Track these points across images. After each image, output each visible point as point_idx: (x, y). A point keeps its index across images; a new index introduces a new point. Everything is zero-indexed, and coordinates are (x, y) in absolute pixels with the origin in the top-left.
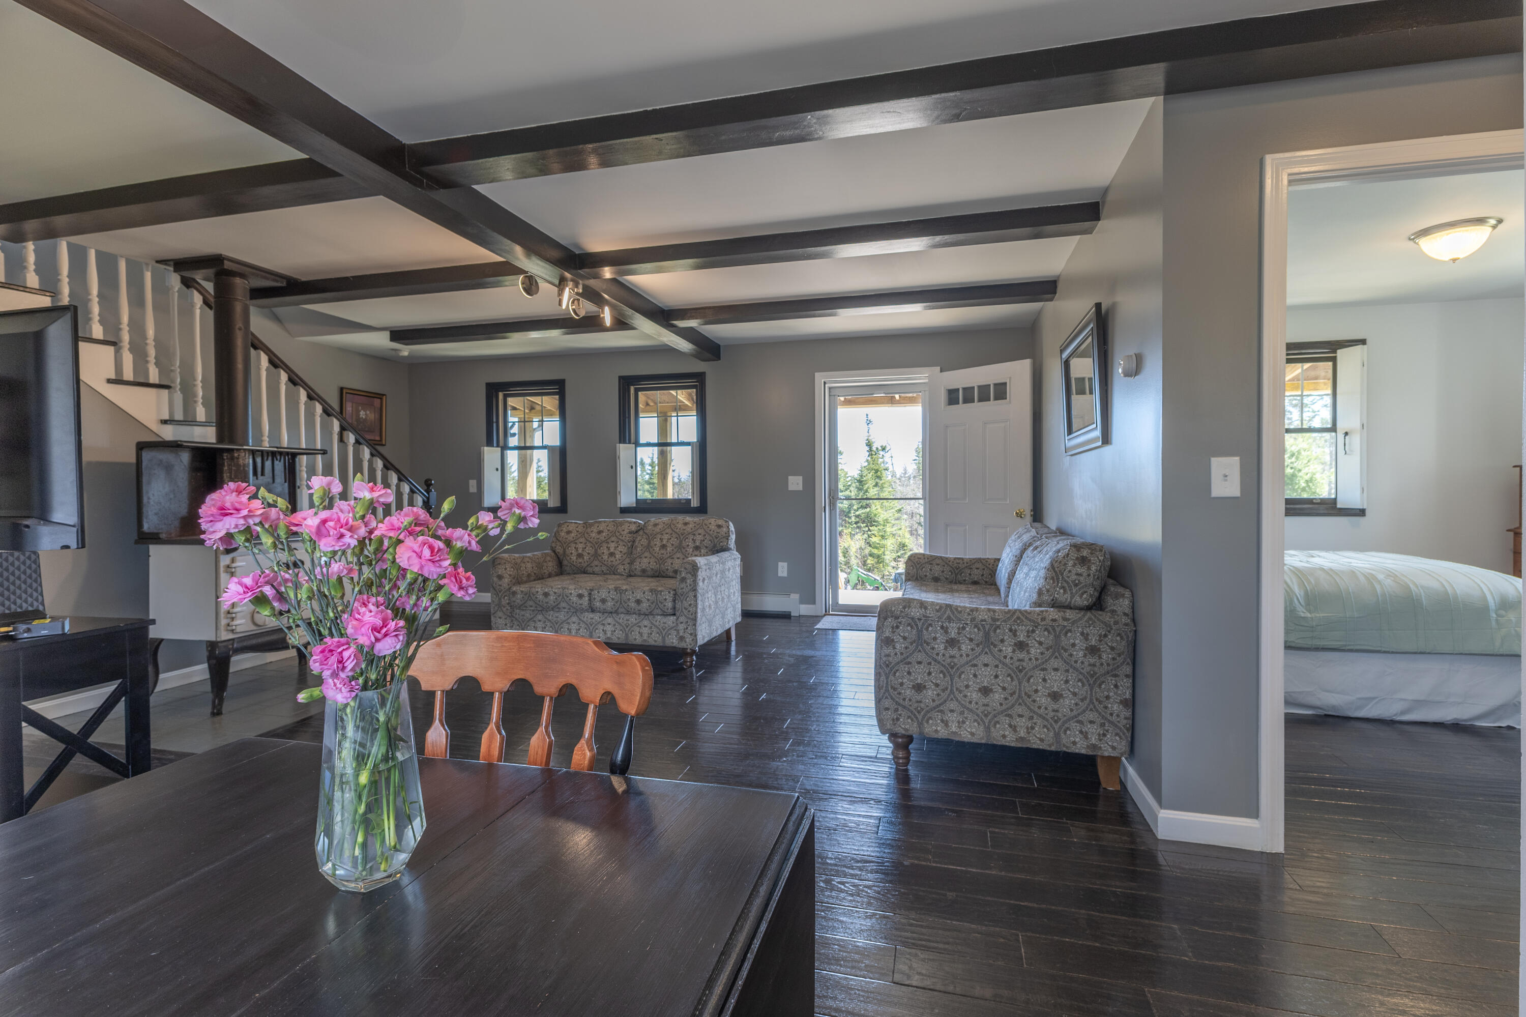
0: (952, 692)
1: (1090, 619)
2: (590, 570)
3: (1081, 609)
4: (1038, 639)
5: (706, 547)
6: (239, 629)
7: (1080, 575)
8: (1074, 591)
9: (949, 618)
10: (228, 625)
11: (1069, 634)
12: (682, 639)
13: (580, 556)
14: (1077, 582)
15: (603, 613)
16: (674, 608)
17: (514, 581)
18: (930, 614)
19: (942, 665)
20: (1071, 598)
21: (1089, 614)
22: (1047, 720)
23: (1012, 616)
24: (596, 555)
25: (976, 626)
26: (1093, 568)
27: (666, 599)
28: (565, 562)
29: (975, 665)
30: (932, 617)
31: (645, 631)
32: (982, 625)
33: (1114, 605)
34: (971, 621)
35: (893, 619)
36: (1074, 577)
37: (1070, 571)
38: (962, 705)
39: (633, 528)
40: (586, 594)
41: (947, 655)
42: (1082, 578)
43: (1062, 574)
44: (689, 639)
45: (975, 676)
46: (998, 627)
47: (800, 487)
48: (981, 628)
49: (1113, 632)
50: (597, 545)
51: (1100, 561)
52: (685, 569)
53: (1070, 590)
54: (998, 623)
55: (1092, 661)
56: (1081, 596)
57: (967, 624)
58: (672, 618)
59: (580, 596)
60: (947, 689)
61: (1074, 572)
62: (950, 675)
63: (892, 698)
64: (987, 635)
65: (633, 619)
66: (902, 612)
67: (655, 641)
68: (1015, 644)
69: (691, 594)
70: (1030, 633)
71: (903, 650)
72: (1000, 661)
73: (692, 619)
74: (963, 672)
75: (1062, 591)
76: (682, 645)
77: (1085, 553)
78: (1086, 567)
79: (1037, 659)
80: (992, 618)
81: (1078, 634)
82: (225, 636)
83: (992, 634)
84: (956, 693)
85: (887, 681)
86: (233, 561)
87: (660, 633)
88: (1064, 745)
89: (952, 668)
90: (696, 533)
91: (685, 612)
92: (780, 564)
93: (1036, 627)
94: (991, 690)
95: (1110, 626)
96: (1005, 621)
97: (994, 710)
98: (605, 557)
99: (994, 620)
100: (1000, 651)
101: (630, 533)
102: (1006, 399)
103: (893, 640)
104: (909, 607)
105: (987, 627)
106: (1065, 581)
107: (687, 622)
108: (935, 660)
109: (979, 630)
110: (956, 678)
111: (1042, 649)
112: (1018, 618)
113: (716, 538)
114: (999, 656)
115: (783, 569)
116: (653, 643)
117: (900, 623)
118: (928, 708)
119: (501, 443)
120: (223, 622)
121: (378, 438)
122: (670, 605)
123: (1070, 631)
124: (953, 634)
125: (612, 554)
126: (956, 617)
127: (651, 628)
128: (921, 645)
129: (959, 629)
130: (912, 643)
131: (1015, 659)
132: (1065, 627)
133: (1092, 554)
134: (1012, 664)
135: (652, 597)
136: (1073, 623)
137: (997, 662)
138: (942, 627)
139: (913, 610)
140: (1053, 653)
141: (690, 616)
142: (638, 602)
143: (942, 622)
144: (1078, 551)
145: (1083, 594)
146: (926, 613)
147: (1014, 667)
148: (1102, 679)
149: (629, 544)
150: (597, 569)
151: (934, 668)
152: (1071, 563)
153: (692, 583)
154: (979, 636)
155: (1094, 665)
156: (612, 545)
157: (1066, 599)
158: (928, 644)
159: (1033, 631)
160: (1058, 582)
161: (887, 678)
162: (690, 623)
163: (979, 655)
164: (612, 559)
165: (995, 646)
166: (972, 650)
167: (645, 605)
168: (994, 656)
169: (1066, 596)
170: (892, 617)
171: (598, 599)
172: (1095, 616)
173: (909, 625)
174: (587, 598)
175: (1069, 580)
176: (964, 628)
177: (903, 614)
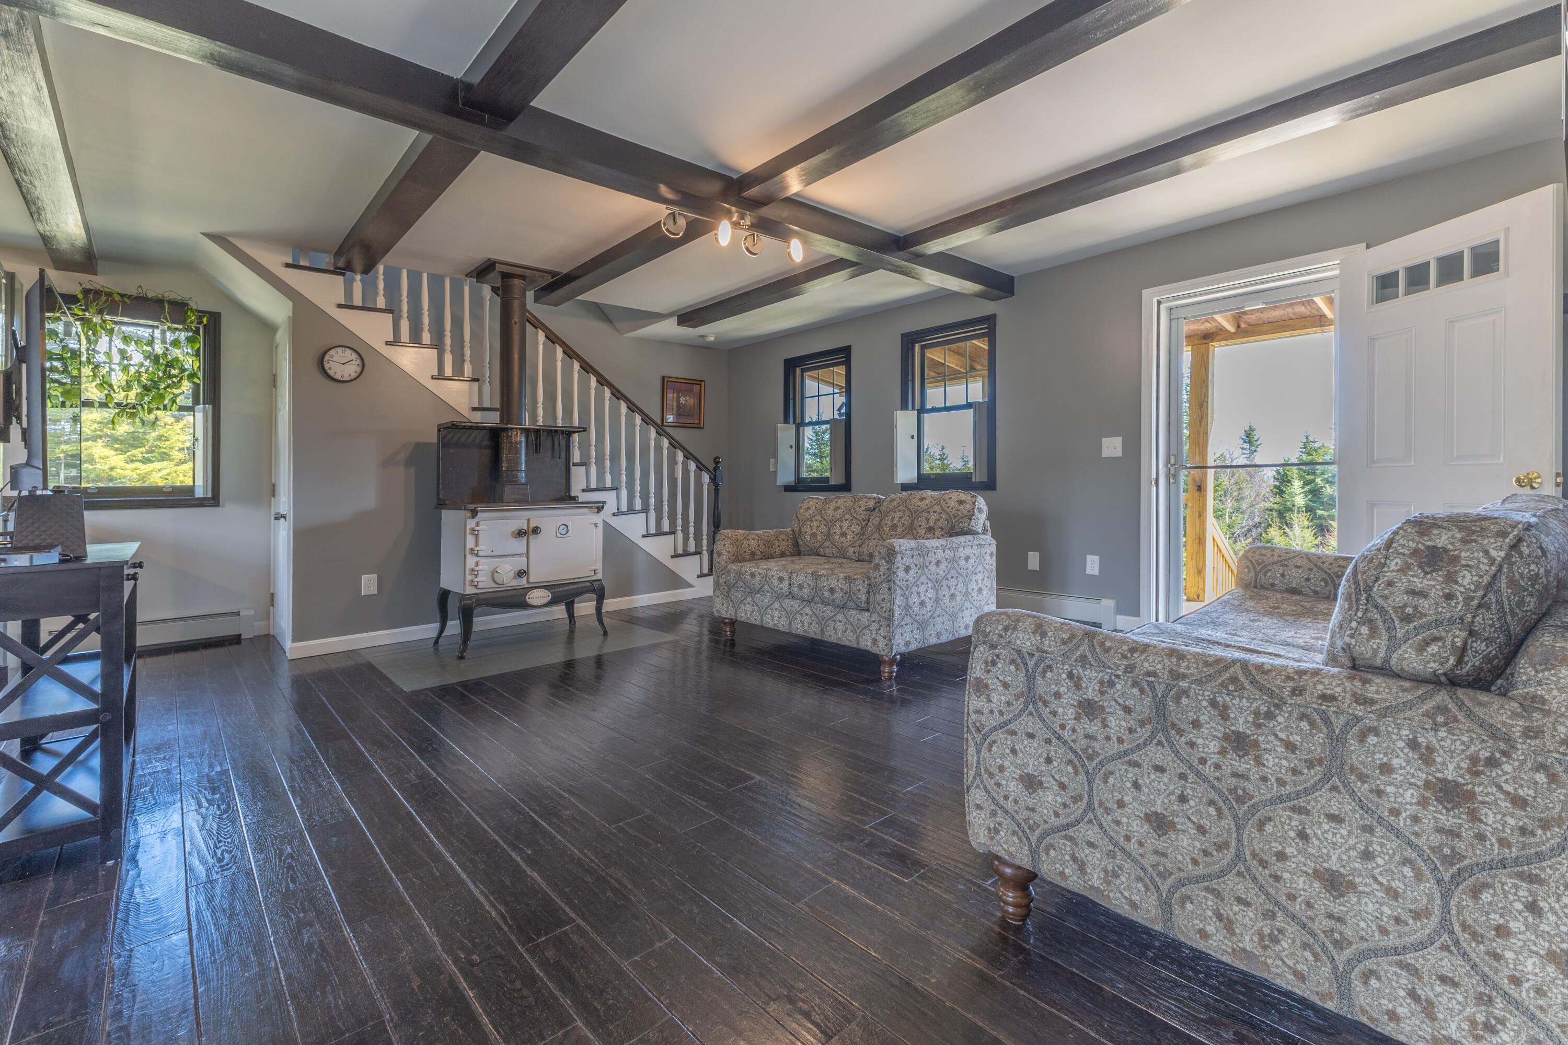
0: (1090, 806)
1: (1441, 709)
2: (821, 551)
3: (1418, 680)
4: (1282, 736)
5: (942, 529)
6: (480, 585)
7: (1423, 594)
8: (1400, 633)
9: (1083, 660)
10: (472, 581)
11: (1372, 740)
12: (875, 641)
13: (813, 535)
14: (1409, 610)
15: (803, 601)
16: (868, 602)
17: (733, 558)
18: (1049, 646)
19: (1071, 748)
20: (1390, 650)
21: (1442, 697)
22: (1313, 934)
23: (1219, 672)
24: (828, 535)
25: (1135, 684)
26: (1466, 579)
27: (859, 590)
28: (800, 542)
29: (1136, 765)
30: (1052, 653)
31: (840, 626)
32: (1150, 684)
33: (1539, 683)
34: (1126, 672)
35: (987, 647)
36: (1401, 599)
37: (1390, 584)
38: (1111, 839)
39: (871, 504)
40: (786, 577)
41: (1081, 732)
42: (1424, 604)
43: (1369, 589)
44: (882, 643)
45: (1136, 785)
46: (1185, 692)
47: (1119, 453)
48: (1147, 689)
49: (1518, 755)
50: (831, 523)
51: (1492, 561)
52: (879, 553)
53: (1389, 629)
54: (1184, 684)
55: (1448, 820)
56: (1422, 647)
57: (1118, 676)
58: (867, 614)
59: (781, 579)
60: (1081, 799)
61: (1402, 585)
62: (1087, 772)
63: (985, 788)
64: (1160, 705)
65: (829, 611)
66: (1001, 636)
67: (850, 641)
68: (1226, 737)
69: (885, 586)
70: (1262, 718)
71: (1003, 707)
72: (1191, 767)
73: (885, 618)
74: (1112, 773)
75: (1365, 630)
76: (875, 650)
77: (1442, 540)
78: (1439, 576)
79: (1281, 782)
80: (1171, 671)
81: (1401, 744)
82: (470, 590)
83: (1171, 706)
84: (1099, 811)
85: (979, 757)
86: (478, 524)
87: (854, 631)
88: (1364, 1012)
89: (1090, 758)
90: (931, 510)
91: (878, 608)
92: (1089, 557)
93: (1277, 707)
94: (1172, 825)
95: (1509, 740)
96: (1199, 682)
97: (1180, 869)
98: (837, 538)
99: (1176, 676)
100: (1192, 744)
101: (866, 510)
102: (1498, 270)
103: (986, 686)
104: (1015, 629)
105: (1160, 689)
106: (1376, 607)
107: (879, 621)
108: (1059, 738)
109: (1142, 691)
110: (1098, 782)
111: (1294, 761)
112: (1234, 680)
113: (955, 517)
114: (1190, 755)
115: (1093, 565)
116: (847, 643)
117: (998, 656)
118: (1047, 826)
119: (798, 421)
120: (469, 578)
121: (697, 422)
122: (863, 597)
123: (1375, 731)
124: (1091, 691)
125: (843, 535)
126: (1098, 659)
127: (845, 624)
128: (1034, 703)
129: (1102, 683)
130: (1017, 697)
131: (1227, 770)
132: (1358, 719)
133: (1464, 541)
134: (1218, 779)
135: (845, 587)
136: (1383, 714)
137: (1184, 769)
138: (1070, 675)
139: (1020, 636)
140: (1326, 778)
141: (884, 615)
142: (832, 591)
143: (1071, 665)
144: (1422, 534)
145: (1426, 643)
146: (1042, 643)
147: (1223, 786)
148: (1483, 877)
149: (864, 523)
150: (828, 551)
151: (1058, 752)
152: (1395, 564)
153: (886, 572)
154: (1144, 707)
155: (1454, 834)
156: (846, 524)
157: (1375, 652)
158: (1046, 703)
159: (1270, 716)
160: (1358, 609)
161: (978, 752)
162: (884, 623)
163: (1145, 744)
164: (843, 540)
165: (1180, 732)
166: (1131, 731)
167: (838, 595)
168: (1176, 752)
169: (1374, 643)
170: (984, 643)
171: (796, 584)
172: (1461, 705)
173: (1013, 662)
174: (787, 583)
175: (1386, 605)
176: (1111, 684)
177: (1002, 641)
